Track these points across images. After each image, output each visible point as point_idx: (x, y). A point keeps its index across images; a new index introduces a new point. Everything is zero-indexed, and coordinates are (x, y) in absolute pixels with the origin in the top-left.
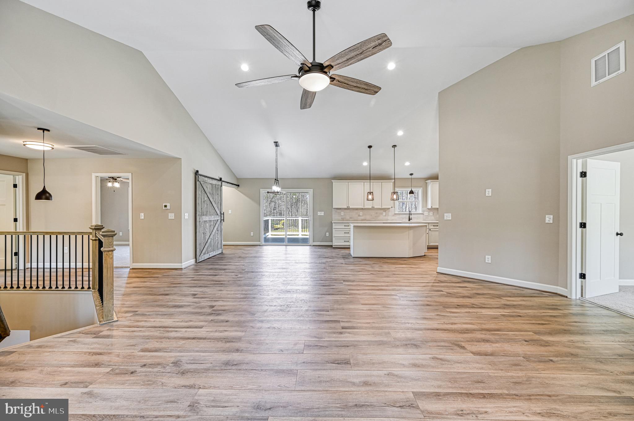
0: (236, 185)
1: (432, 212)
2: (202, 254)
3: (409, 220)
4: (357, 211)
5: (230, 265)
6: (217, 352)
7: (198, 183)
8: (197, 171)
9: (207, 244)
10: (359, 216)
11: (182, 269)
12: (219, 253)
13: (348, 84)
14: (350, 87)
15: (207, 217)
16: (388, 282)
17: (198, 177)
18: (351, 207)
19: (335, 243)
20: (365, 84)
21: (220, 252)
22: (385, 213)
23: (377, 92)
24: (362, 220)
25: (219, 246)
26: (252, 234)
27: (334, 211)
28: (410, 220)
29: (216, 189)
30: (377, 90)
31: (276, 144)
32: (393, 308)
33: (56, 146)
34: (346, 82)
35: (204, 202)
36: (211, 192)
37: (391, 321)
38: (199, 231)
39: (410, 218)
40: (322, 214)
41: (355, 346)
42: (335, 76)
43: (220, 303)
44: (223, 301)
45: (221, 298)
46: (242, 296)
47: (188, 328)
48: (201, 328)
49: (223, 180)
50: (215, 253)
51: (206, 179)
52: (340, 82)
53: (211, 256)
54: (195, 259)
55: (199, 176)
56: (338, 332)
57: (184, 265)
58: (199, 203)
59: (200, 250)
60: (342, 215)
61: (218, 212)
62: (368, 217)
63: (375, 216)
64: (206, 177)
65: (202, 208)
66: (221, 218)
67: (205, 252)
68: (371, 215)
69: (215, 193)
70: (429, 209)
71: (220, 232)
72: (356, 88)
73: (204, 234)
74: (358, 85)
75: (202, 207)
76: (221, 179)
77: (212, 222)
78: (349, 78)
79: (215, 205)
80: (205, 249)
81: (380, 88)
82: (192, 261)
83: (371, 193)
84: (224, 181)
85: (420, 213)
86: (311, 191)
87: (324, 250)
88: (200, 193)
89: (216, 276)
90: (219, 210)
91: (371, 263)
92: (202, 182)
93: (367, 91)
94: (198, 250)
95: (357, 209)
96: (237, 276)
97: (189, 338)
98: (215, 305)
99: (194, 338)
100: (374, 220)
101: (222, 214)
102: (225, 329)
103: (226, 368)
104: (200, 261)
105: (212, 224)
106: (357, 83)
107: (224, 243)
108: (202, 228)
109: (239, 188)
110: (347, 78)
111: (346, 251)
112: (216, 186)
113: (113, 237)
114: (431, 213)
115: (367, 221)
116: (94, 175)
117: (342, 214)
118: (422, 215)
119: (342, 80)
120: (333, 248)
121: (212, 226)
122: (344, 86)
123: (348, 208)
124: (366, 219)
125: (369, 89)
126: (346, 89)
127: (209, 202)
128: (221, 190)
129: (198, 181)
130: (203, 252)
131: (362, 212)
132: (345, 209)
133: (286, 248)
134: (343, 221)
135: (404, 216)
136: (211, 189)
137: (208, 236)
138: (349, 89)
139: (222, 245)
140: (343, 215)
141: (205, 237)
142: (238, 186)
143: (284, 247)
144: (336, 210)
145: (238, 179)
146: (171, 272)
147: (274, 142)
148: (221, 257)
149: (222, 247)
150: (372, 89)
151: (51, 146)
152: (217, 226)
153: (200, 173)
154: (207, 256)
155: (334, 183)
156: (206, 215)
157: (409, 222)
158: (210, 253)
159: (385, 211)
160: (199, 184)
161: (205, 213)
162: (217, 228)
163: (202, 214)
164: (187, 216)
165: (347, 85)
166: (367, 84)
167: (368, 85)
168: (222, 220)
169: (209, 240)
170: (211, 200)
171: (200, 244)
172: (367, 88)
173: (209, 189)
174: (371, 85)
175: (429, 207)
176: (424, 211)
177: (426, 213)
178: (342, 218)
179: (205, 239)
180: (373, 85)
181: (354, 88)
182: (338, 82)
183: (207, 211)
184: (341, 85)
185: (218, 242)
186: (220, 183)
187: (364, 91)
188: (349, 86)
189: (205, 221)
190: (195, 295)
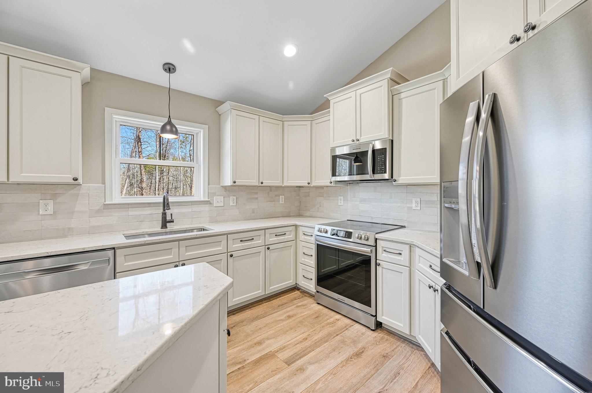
1: (235, 198)
3: (164, 225)
22: (51, 203)
28: (168, 224)
39: (168, 218)
70: (225, 188)
85: (202, 199)
114: (232, 200)
118: (206, 208)
135: (147, 211)
157: (164, 230)
159: (54, 197)
175: (228, 181)
176: (214, 194)
177: (218, 201)
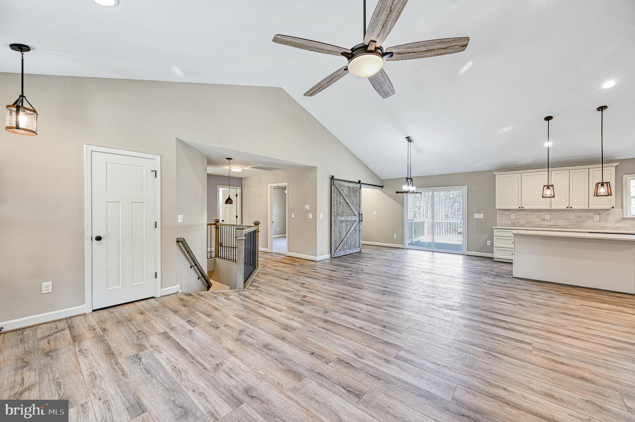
0: (380, 186)
2: (337, 251)
4: (539, 213)
5: (356, 264)
6: (270, 334)
7: (333, 186)
8: (333, 176)
9: (343, 242)
10: (544, 220)
11: (316, 261)
12: (356, 251)
13: (413, 52)
14: (419, 55)
15: (343, 217)
16: (537, 322)
17: (333, 181)
18: (525, 208)
19: (497, 255)
20: (438, 43)
21: (358, 250)
22: (598, 216)
23: (466, 45)
24: (549, 226)
25: (357, 245)
26: (395, 236)
27: (498, 214)
29: (354, 191)
30: (464, 43)
31: (409, 139)
32: (501, 359)
33: (245, 168)
34: (409, 50)
35: (340, 203)
36: (348, 194)
37: (476, 375)
38: (335, 230)
40: (481, 216)
41: (387, 382)
42: (391, 50)
43: (314, 295)
44: (317, 294)
45: (318, 291)
46: (336, 294)
47: (273, 308)
48: (280, 311)
49: (361, 182)
50: (351, 251)
51: (342, 183)
52: (402, 54)
53: (347, 253)
54: (330, 255)
55: (335, 181)
56: (385, 359)
57: (318, 258)
58: (335, 205)
59: (335, 246)
60: (512, 218)
61: (356, 213)
62: (561, 222)
63: (576, 222)
64: (342, 181)
65: (337, 210)
66: (359, 219)
67: (341, 249)
68: (568, 220)
69: (352, 195)
71: (358, 232)
72: (429, 53)
73: (340, 233)
74: (430, 48)
75: (338, 208)
76: (360, 181)
77: (349, 222)
78: (410, 45)
79: (352, 206)
80: (340, 246)
81: (468, 39)
82: (328, 256)
83: (550, 187)
84: (363, 184)
86: (465, 188)
87: (478, 263)
88: (335, 196)
89: (334, 272)
90: (357, 211)
91: (537, 289)
92: (337, 186)
93: (448, 50)
94: (333, 247)
95: (539, 210)
96: (351, 274)
97: (265, 317)
98: (308, 296)
99: (268, 318)
100: (574, 226)
101: (360, 215)
102: (293, 318)
103: (261, 349)
104: (335, 256)
105: (349, 224)
106: (425, 46)
107: (362, 242)
108: (338, 227)
109: (383, 190)
110: (408, 45)
111: (506, 267)
112: (354, 189)
113: (242, 230)
115: (558, 228)
116: (269, 185)
117: (513, 216)
119: (403, 51)
120: (494, 261)
121: (349, 226)
122: (411, 56)
123: (521, 210)
124: (557, 226)
125: (449, 46)
126: (415, 58)
127: (345, 203)
128: (360, 192)
129: (333, 185)
130: (339, 249)
131: (549, 215)
132: (517, 210)
133: (433, 255)
134: (514, 226)
136: (348, 191)
137: (345, 235)
138: (420, 57)
139: (360, 244)
140: (514, 218)
141: (341, 236)
142: (382, 187)
143: (431, 253)
144: (502, 211)
145: (381, 180)
146: (307, 263)
147: (406, 138)
148: (358, 256)
149: (361, 246)
150: (453, 44)
151: (241, 168)
152: (354, 225)
153: (335, 178)
154: (342, 253)
155: (497, 176)
156: (342, 216)
158: (346, 251)
160: (334, 188)
161: (341, 214)
162: (355, 228)
163: (338, 215)
164: (323, 215)
165: (414, 54)
166: (440, 41)
167: (443, 42)
168: (360, 221)
169: (346, 239)
170: (348, 202)
171: (335, 241)
172: (445, 47)
173: (345, 192)
174: (448, 40)
178: (511, 223)
179: (341, 238)
180: (452, 39)
181: (426, 53)
182: (399, 55)
183: (343, 212)
184: (406, 56)
185: (356, 242)
186: (358, 185)
187: (443, 51)
188: (416, 54)
189: (341, 221)
190: (303, 284)
